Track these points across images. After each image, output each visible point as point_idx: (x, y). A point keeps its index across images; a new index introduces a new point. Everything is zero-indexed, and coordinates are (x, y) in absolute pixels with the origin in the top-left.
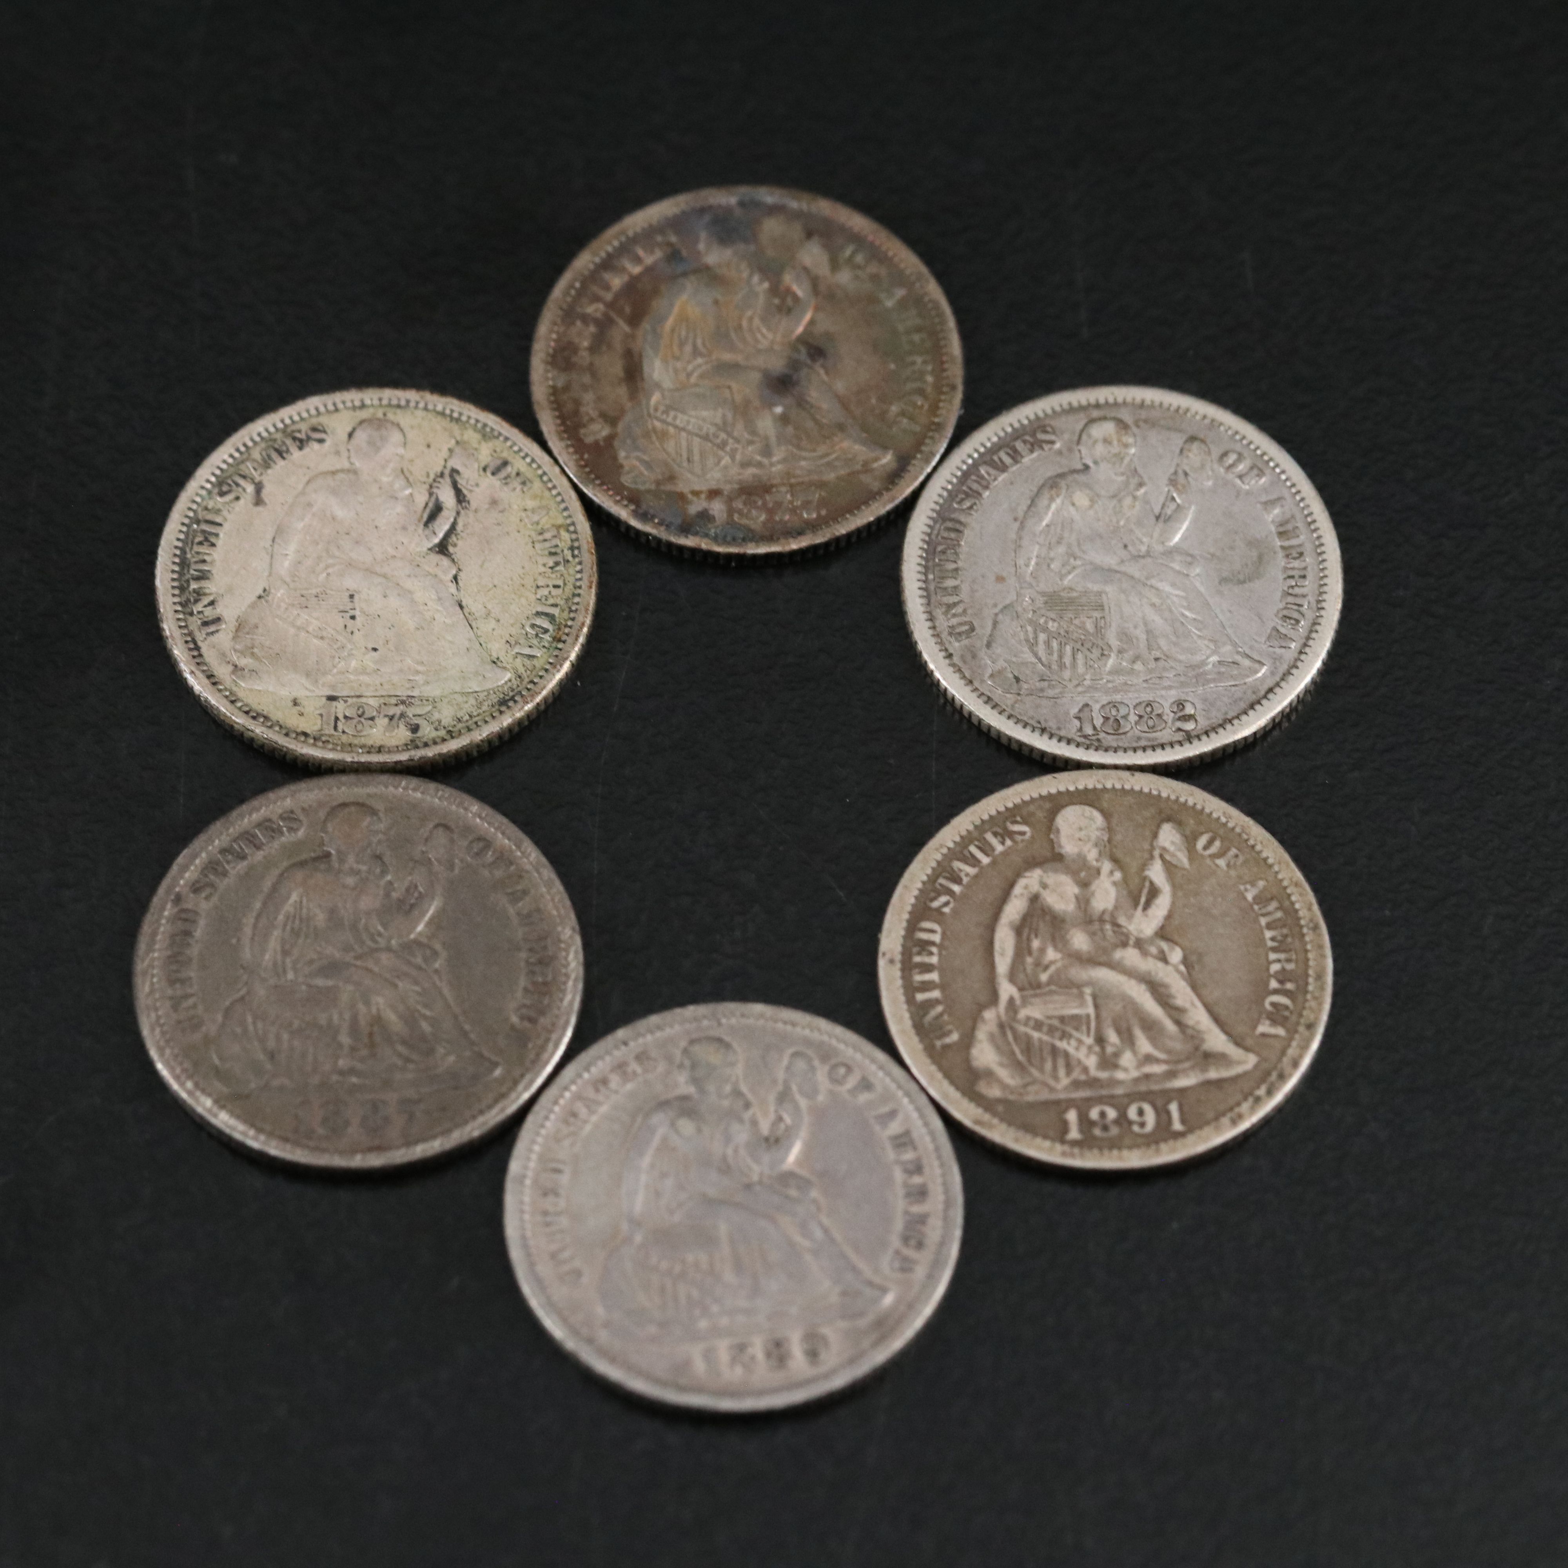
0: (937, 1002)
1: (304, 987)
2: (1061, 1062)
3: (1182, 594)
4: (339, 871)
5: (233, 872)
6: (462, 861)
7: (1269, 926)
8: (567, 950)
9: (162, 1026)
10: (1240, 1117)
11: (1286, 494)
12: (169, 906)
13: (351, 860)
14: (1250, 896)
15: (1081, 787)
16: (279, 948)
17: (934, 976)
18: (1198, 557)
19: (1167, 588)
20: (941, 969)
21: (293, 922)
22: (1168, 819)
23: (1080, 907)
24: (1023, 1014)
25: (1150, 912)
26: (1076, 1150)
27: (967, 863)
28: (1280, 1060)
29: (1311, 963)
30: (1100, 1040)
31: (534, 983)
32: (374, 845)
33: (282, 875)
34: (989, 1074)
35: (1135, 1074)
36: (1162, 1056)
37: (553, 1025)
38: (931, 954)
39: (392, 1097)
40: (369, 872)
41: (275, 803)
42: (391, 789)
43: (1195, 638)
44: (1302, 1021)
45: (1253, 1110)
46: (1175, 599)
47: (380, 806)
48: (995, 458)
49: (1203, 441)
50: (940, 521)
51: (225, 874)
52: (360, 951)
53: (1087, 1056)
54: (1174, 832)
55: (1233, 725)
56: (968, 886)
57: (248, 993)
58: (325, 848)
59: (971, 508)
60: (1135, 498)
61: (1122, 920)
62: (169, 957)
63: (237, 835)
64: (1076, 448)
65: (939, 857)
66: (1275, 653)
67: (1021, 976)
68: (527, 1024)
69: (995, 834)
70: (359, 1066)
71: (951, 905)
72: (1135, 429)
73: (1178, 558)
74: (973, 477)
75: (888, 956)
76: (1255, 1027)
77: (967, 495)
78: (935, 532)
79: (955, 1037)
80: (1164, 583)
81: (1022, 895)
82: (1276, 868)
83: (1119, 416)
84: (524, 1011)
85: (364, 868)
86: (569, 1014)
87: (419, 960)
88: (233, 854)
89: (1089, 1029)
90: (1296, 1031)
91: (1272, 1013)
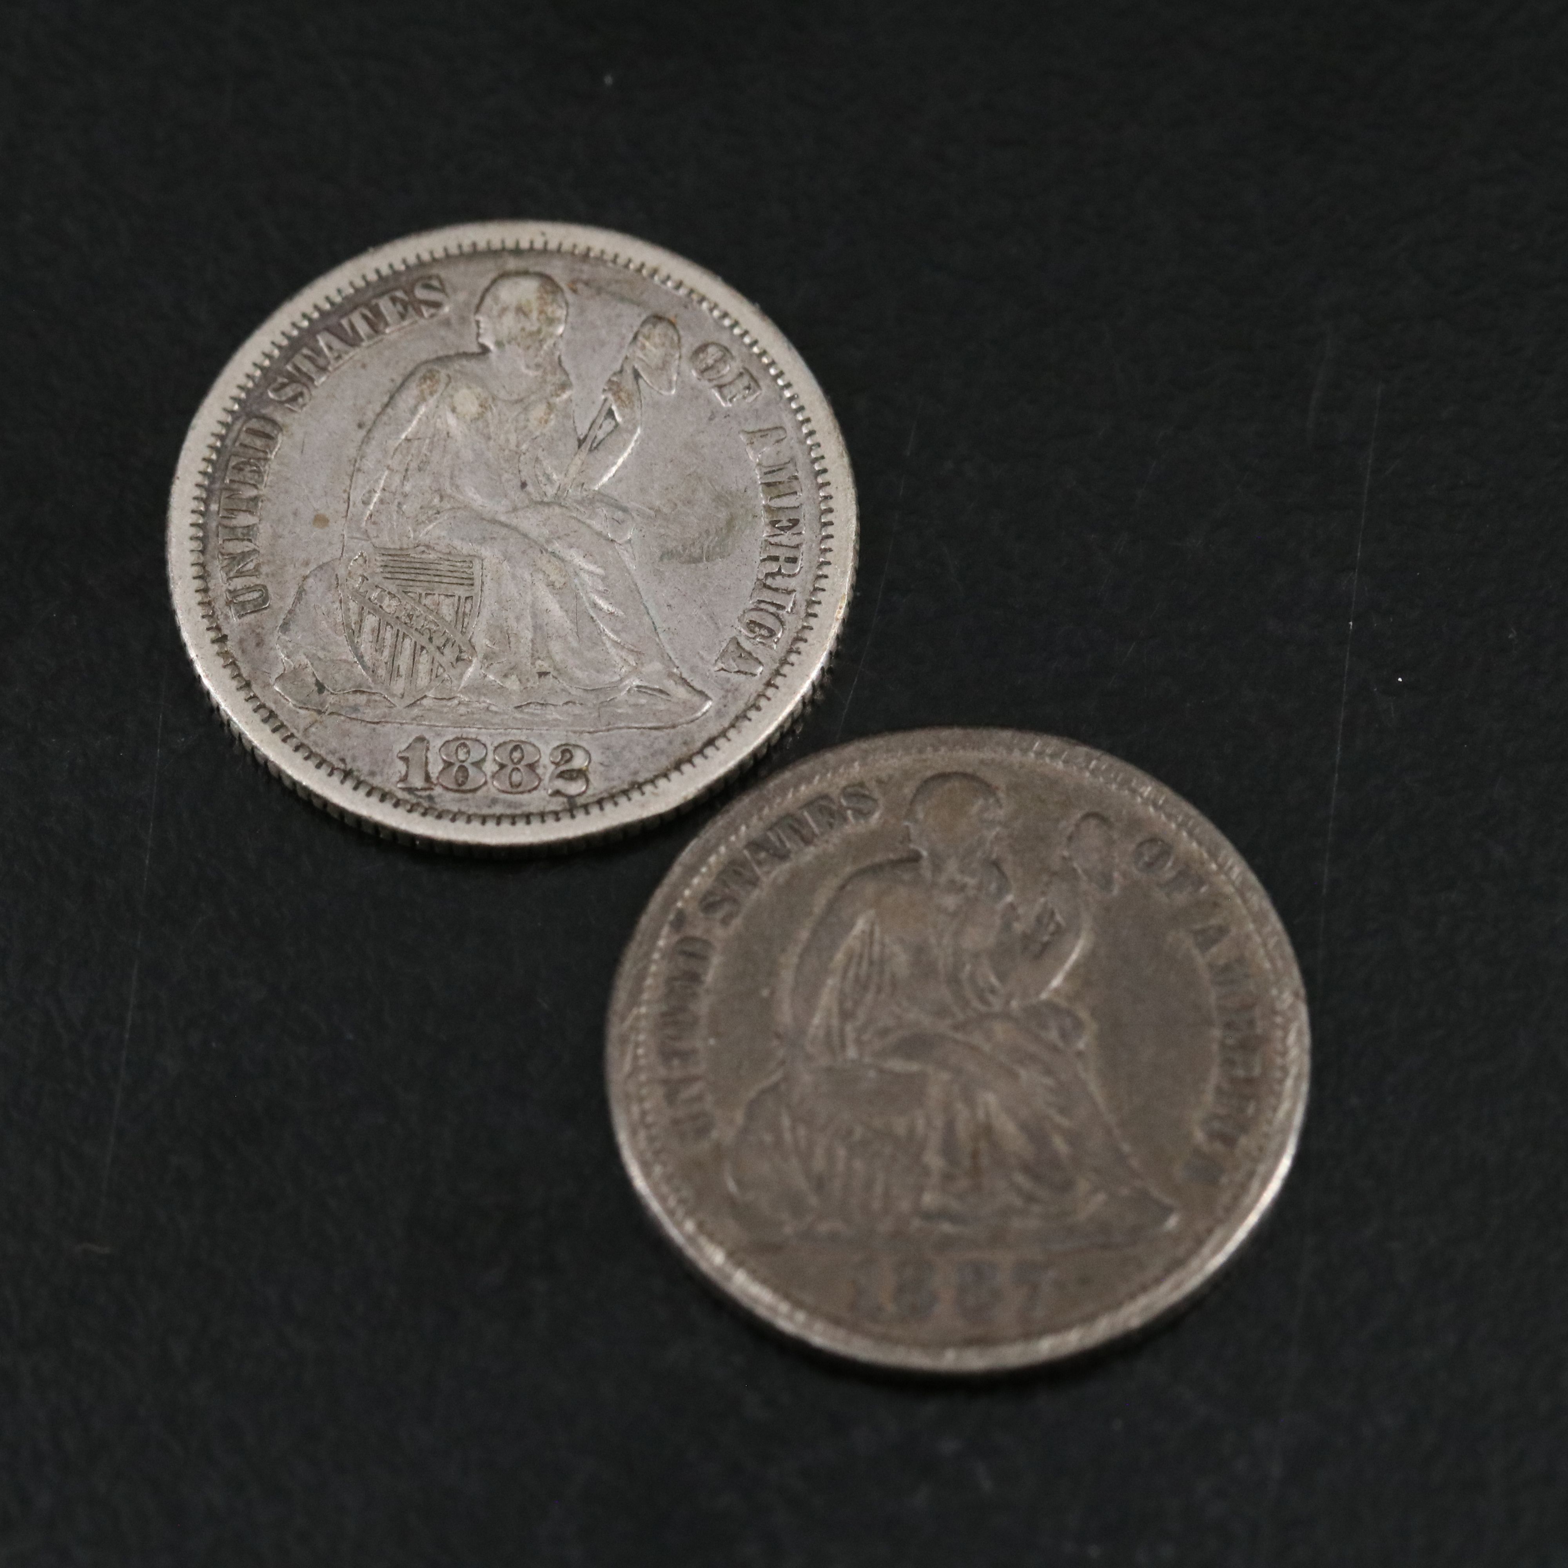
1: (872, 1074)
3: (600, 571)
4: (934, 884)
5: (766, 881)
6: (1124, 875)
8: (1286, 1030)
9: (648, 1127)
11: (788, 422)
12: (666, 930)
13: (952, 867)
16: (835, 1010)
18: (634, 514)
19: (579, 560)
21: (859, 964)
31: (1233, 1080)
32: (988, 845)
33: (842, 887)
37: (1261, 1149)
39: (1005, 1259)
40: (980, 887)
41: (835, 770)
42: (1017, 754)
43: (608, 644)
46: (586, 577)
47: (1000, 781)
48: (344, 322)
49: (673, 324)
50: (244, 418)
51: (754, 882)
52: (961, 1017)
55: (643, 794)
57: (786, 1079)
58: (912, 846)
59: (293, 399)
60: (550, 407)
62: (663, 1015)
63: (774, 820)
64: (472, 318)
66: (728, 680)
68: (1218, 1147)
70: (955, 1205)
72: (569, 296)
73: (603, 511)
74: (305, 351)
77: (292, 379)
78: (233, 435)
80: (573, 552)
83: (548, 271)
84: (1217, 1125)
85: (971, 881)
86: (1284, 1131)
87: (1053, 1035)
88: (767, 851)
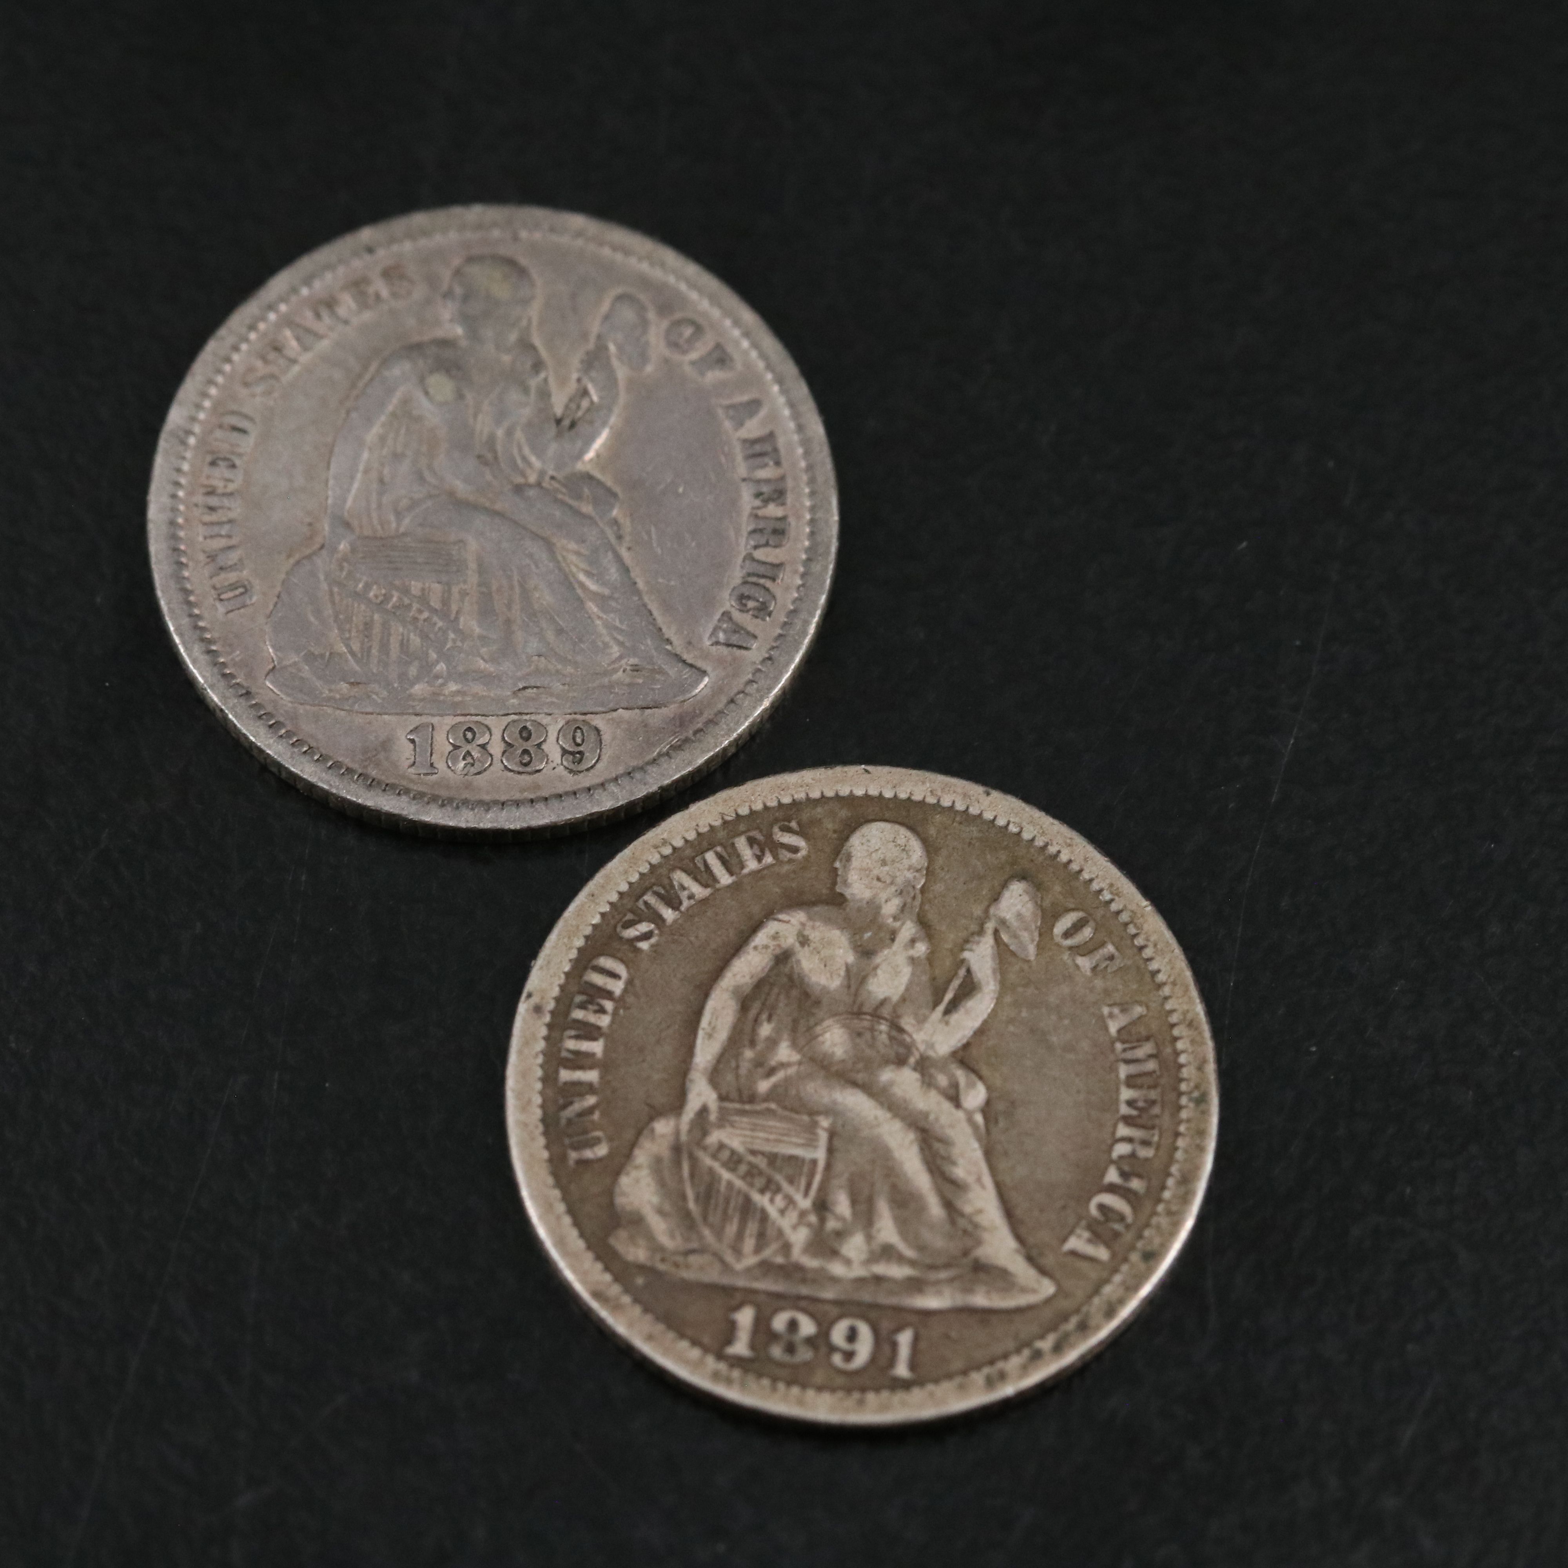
0: (590, 1088)
2: (752, 1227)
7: (1131, 1082)
10: (1002, 1376)
14: (1113, 1028)
15: (903, 796)
17: (596, 1047)
20: (610, 1036)
22: (1023, 877)
23: (849, 987)
24: (715, 1137)
25: (955, 1017)
26: (736, 1374)
27: (696, 879)
28: (1090, 1297)
29: (1179, 1155)
30: (822, 1206)
34: (637, 1221)
35: (858, 1271)
36: (909, 1253)
38: (602, 1011)
44: (1139, 1244)
45: (1025, 1369)
53: (795, 1227)
54: (1026, 898)
56: (689, 916)
61: (907, 1022)
65: (655, 859)
67: (730, 1077)
69: (751, 842)
71: (653, 940)
75: (535, 1000)
76: (1065, 1240)
79: (602, 1150)
81: (766, 947)
82: (1166, 991)
89: (809, 1186)
90: (1125, 1260)
91: (1095, 1220)
